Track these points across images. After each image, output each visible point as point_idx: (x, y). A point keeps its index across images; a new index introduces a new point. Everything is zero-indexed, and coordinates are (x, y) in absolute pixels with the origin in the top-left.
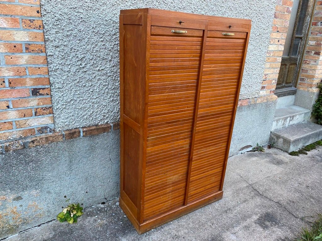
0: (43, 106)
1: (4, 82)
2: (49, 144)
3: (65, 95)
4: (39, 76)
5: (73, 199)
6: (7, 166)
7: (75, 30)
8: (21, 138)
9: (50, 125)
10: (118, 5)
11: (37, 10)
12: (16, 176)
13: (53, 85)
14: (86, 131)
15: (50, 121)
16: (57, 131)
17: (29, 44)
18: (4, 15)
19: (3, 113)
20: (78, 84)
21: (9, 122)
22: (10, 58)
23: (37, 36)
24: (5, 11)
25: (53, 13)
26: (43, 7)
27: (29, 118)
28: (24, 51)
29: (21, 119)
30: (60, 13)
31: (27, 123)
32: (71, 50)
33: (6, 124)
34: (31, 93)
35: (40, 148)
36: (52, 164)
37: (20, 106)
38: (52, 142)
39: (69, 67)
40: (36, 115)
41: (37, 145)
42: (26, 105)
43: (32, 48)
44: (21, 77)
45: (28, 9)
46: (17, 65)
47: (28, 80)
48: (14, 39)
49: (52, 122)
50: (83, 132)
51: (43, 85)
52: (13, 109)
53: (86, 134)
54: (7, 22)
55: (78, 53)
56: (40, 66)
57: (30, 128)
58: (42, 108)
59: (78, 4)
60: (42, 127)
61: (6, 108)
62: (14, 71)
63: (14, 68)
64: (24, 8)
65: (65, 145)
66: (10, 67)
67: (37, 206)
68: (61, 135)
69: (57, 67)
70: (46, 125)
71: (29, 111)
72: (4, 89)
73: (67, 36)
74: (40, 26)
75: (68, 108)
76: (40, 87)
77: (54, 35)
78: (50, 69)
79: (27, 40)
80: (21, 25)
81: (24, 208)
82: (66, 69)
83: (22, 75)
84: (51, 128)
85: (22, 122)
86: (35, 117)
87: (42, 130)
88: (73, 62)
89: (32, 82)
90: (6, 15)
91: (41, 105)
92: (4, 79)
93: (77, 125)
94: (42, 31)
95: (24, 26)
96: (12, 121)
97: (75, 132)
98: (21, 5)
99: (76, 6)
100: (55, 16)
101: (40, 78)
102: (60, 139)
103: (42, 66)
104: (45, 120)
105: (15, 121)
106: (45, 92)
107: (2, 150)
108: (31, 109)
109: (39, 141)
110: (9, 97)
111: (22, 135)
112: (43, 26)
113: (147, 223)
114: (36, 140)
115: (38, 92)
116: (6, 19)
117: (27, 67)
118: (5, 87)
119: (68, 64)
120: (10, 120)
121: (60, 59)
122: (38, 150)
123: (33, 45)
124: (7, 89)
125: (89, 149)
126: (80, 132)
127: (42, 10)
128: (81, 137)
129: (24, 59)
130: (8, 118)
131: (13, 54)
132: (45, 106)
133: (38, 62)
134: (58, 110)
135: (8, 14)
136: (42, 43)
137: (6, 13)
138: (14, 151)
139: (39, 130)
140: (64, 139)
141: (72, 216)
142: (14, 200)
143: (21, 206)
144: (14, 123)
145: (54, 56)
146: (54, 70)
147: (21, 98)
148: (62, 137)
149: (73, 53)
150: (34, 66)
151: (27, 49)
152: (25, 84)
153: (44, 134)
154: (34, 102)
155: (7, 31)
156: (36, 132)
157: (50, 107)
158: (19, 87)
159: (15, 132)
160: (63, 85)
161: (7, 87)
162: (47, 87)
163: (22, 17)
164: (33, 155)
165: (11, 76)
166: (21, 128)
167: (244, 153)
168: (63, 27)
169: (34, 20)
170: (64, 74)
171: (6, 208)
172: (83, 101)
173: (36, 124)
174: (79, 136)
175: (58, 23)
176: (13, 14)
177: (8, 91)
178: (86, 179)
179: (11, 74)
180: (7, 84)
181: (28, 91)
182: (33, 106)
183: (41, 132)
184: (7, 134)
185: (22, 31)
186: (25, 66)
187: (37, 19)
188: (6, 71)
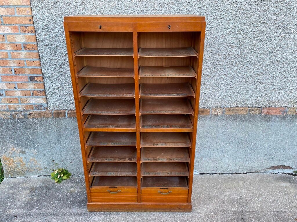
0: (38, 90)
1: (11, 70)
2: (41, 118)
3: (54, 83)
4: (33, 68)
5: (63, 165)
6: (14, 128)
7: (60, 32)
8: (24, 111)
9: (44, 104)
10: (96, 8)
11: (30, 19)
12: (21, 136)
13: (45, 74)
14: (70, 113)
15: (44, 102)
16: (50, 110)
17: (26, 44)
18: (8, 24)
19: (12, 92)
20: (64, 75)
21: (16, 98)
22: (14, 54)
23: (31, 38)
24: (9, 22)
25: (42, 20)
26: (35, 16)
27: (29, 97)
28: (23, 49)
29: (24, 97)
30: (47, 19)
31: (28, 100)
32: (57, 48)
33: (14, 99)
34: (29, 79)
35: (36, 120)
36: (44, 134)
37: (22, 88)
38: (44, 117)
39: (56, 61)
40: (33, 95)
41: (33, 118)
42: (26, 87)
43: (28, 47)
44: (22, 67)
45: (23, 19)
46: (19, 59)
47: (26, 70)
48: (16, 40)
49: (45, 102)
50: (68, 113)
51: (37, 74)
52: (18, 90)
53: (70, 115)
54: (11, 29)
55: (63, 50)
56: (34, 60)
57: (30, 104)
58: (37, 91)
59: (61, 11)
60: (38, 105)
61: (14, 88)
62: (17, 63)
63: (17, 61)
64: (21, 18)
65: (53, 121)
66: (14, 60)
67: (36, 162)
68: (50, 113)
69: (47, 61)
70: (41, 104)
71: (28, 92)
72: (12, 75)
73: (53, 37)
74: (32, 31)
75: (57, 93)
76: (35, 75)
77: (43, 37)
78: (42, 63)
79: (24, 41)
80: (20, 30)
81: (27, 160)
82: (54, 62)
83: (22, 66)
84: (44, 106)
85: (24, 99)
86: (32, 97)
87: (39, 107)
88: (59, 58)
89: (29, 72)
90: (10, 24)
91: (36, 89)
92: (11, 68)
93: (65, 107)
94: (33, 34)
95: (22, 31)
96: (18, 98)
97: (61, 113)
98: (19, 17)
99: (59, 13)
100: (44, 23)
101: (34, 68)
102: (50, 115)
103: (36, 60)
104: (40, 100)
105: (20, 98)
106: (39, 79)
107: (11, 117)
108: (30, 90)
109: (34, 115)
110: (15, 81)
111: (25, 109)
112: (35, 30)
113: (94, 204)
114: (32, 113)
115: (34, 79)
116: (10, 27)
117: (25, 60)
118: (12, 74)
119: (55, 59)
120: (17, 97)
121: (49, 55)
122: (34, 121)
123: (29, 45)
124: (13, 75)
125: (74, 128)
126: (65, 113)
127: (34, 18)
128: (67, 117)
129: (23, 54)
130: (16, 95)
131: (16, 51)
132: (39, 89)
133: (32, 57)
134: (50, 94)
135: (11, 23)
136: (34, 43)
137: (10, 23)
138: (19, 119)
139: (36, 107)
140: (53, 116)
141: (58, 177)
142: (20, 152)
143: (25, 158)
144: (19, 99)
145: (44, 52)
146: (44, 63)
147: (23, 82)
148: (51, 115)
149: (59, 50)
150: (30, 60)
151: (25, 47)
152: (24, 72)
153: (39, 110)
154: (31, 86)
155: (11, 35)
156: (34, 108)
157: (43, 91)
158: (21, 75)
159: (20, 106)
160: (52, 75)
161: (14, 74)
162: (40, 75)
163: (21, 25)
164: (31, 124)
165: (16, 67)
166: (24, 103)
167: (276, 174)
168: (50, 30)
169: (28, 27)
170: (52, 66)
171: (16, 157)
172: (69, 89)
173: (33, 102)
174: (65, 116)
175: (46, 27)
176: (14, 23)
177: (14, 77)
178: (73, 152)
179: (16, 65)
180: (13, 72)
181: (27, 77)
182: (31, 89)
183: (38, 108)
184: (16, 106)
185: (21, 35)
186: (24, 60)
187: (30, 25)
188: (12, 63)
